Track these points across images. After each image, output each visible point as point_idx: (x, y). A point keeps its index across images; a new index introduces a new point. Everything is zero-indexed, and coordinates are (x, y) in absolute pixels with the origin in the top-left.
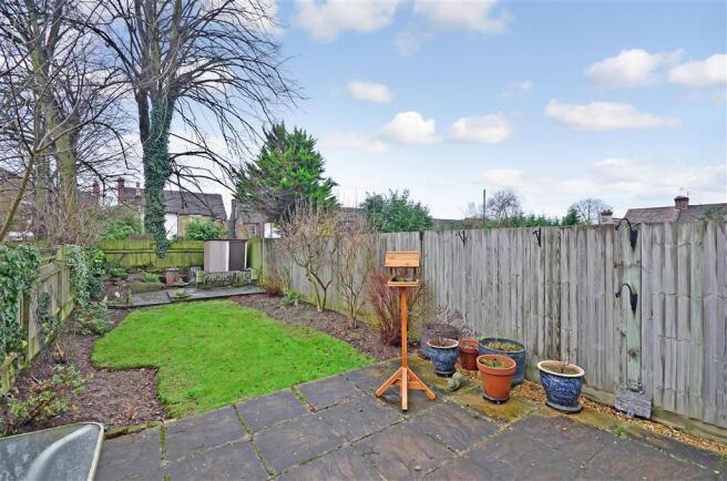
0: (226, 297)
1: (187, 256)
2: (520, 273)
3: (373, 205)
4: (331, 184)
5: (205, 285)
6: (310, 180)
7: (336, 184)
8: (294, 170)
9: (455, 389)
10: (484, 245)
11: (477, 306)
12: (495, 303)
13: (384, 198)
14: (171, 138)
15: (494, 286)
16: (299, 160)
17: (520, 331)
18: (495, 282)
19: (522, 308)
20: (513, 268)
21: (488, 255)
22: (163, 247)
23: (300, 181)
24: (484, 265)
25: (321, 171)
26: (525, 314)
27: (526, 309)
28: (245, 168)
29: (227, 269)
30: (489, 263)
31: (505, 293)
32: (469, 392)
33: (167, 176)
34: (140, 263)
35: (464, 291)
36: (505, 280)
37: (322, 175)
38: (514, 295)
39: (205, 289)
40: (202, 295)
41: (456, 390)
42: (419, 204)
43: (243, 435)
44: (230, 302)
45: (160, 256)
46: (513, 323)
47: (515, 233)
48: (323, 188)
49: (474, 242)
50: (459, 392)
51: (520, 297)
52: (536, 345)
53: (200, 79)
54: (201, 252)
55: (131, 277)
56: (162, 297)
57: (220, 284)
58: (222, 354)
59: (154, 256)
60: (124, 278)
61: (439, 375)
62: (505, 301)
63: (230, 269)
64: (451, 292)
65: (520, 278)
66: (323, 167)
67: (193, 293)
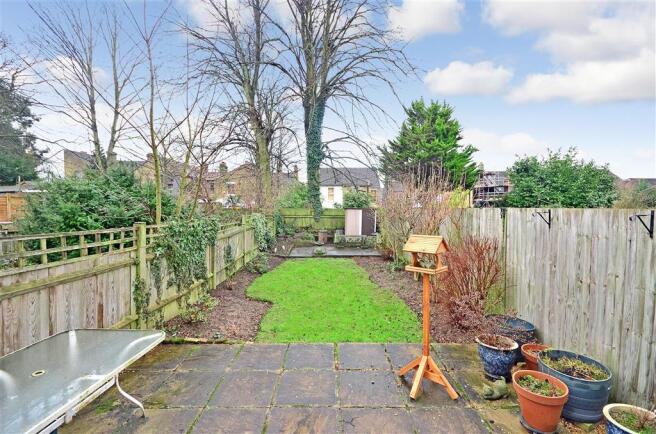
0: (350, 257)
1: (334, 220)
2: (621, 273)
3: (525, 169)
4: (470, 150)
5: (342, 245)
6: (445, 149)
7: (476, 150)
8: (428, 142)
9: (490, 398)
10: (574, 229)
11: (562, 307)
12: (584, 309)
13: (539, 160)
14: (324, 131)
15: (584, 286)
16: (435, 130)
17: (615, 353)
18: (586, 280)
19: (621, 323)
20: (611, 264)
21: (579, 244)
22: (319, 212)
23: (435, 151)
24: (573, 255)
25: (459, 138)
26: (624, 332)
27: (626, 325)
28: (388, 145)
29: (360, 233)
30: (579, 254)
31: (598, 296)
32: (509, 408)
33: (320, 160)
34: (304, 225)
35: (547, 283)
36: (600, 280)
37: (459, 143)
38: (610, 304)
39: (339, 248)
40: (335, 253)
41: (492, 400)
42: (591, 164)
43: (278, 368)
44: (351, 261)
45: (317, 220)
46: (607, 340)
47: (616, 216)
48: (461, 155)
49: (562, 225)
50: (494, 403)
51: (619, 307)
52: (635, 379)
53: (345, 78)
54: (343, 218)
55: (296, 235)
56: (309, 251)
57: (353, 246)
58: (313, 303)
59: (313, 220)
60: (292, 235)
61: (487, 377)
62: (599, 308)
63: (363, 233)
64: (532, 284)
65: (620, 281)
66: (461, 134)
67: (330, 251)
